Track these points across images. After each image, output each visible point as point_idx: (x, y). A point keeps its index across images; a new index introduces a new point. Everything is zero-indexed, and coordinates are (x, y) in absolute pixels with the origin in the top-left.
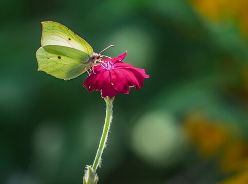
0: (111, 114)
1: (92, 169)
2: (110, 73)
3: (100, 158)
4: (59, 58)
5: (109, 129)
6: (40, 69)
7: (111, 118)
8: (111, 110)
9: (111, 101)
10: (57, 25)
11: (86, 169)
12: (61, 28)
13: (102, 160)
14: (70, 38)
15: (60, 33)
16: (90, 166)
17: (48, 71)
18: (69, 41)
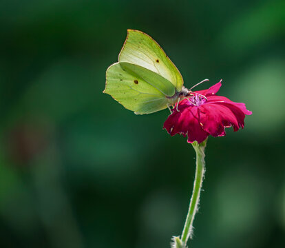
0: (204, 165)
1: (181, 241)
2: (198, 109)
3: (191, 226)
4: (136, 82)
5: (201, 186)
6: (107, 91)
7: (203, 171)
8: (203, 161)
9: (202, 149)
10: (147, 38)
11: (173, 241)
12: (151, 44)
13: (193, 229)
14: (159, 59)
15: (149, 50)
16: (178, 237)
17: (115, 97)
18: (156, 63)
